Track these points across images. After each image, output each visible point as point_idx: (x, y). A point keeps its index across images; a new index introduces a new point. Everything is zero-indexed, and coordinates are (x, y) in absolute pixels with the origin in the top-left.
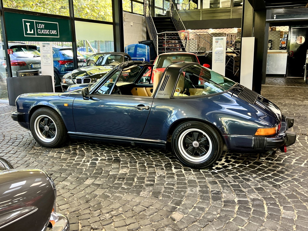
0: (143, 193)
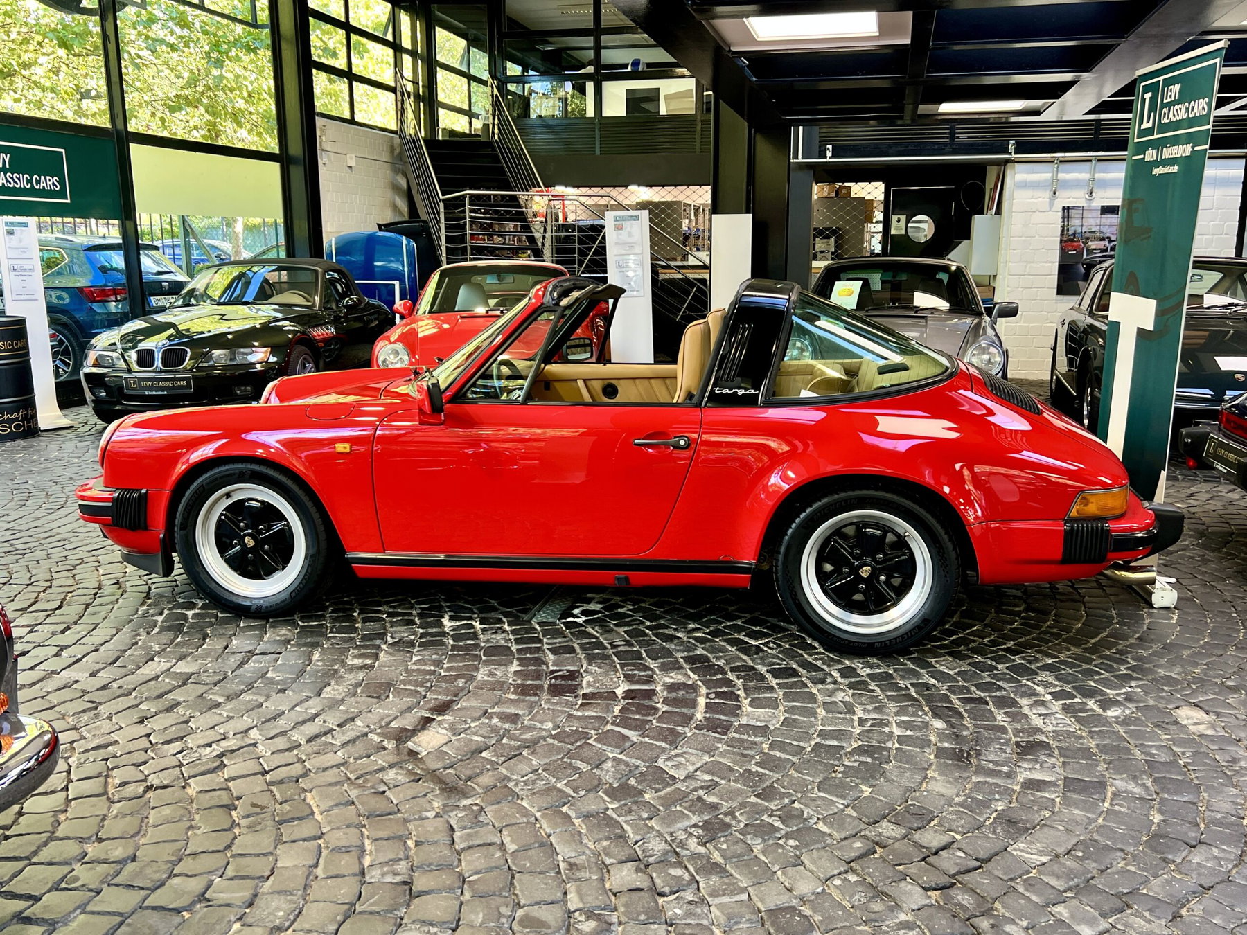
0: (333, 689)
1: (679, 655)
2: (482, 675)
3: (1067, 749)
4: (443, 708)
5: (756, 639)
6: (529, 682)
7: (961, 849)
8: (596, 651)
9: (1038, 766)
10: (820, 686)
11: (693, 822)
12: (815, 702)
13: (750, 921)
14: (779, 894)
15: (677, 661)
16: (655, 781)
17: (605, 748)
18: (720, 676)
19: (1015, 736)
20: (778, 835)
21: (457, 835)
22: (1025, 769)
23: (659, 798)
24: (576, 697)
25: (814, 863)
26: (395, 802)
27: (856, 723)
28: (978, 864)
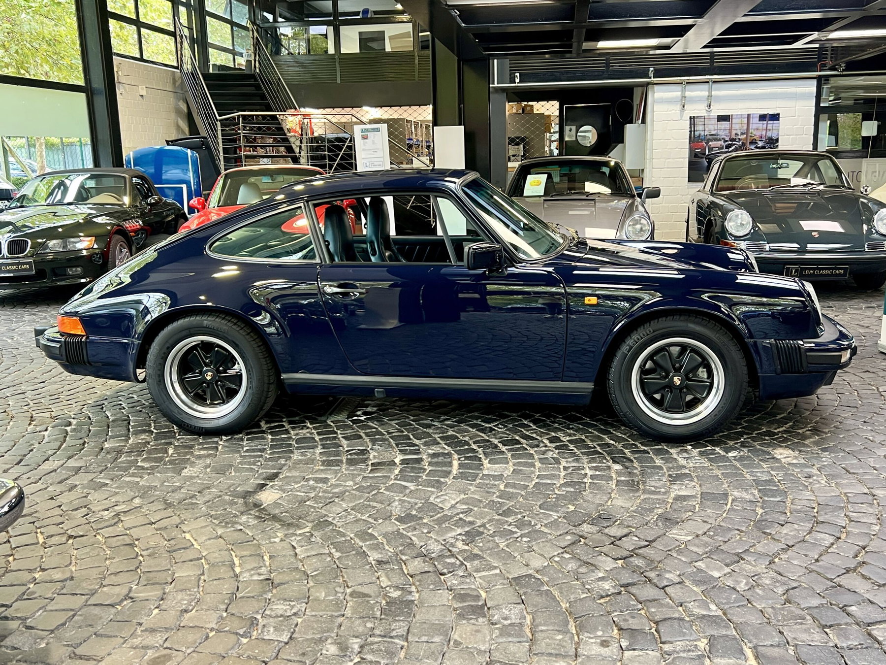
0: (190, 471)
1: (436, 436)
2: (296, 456)
3: (702, 476)
4: (273, 477)
5: (489, 423)
6: (332, 458)
7: (636, 536)
8: (377, 437)
9: (684, 487)
10: (536, 449)
11: (458, 533)
12: (534, 458)
13: (503, 584)
14: (520, 568)
15: (436, 439)
16: (430, 511)
17: (392, 494)
18: (466, 447)
19: (668, 471)
20: (516, 536)
21: (298, 550)
22: (676, 490)
23: (433, 521)
24: (367, 465)
25: (541, 549)
26: (250, 534)
27: (562, 470)
28: (648, 543)
